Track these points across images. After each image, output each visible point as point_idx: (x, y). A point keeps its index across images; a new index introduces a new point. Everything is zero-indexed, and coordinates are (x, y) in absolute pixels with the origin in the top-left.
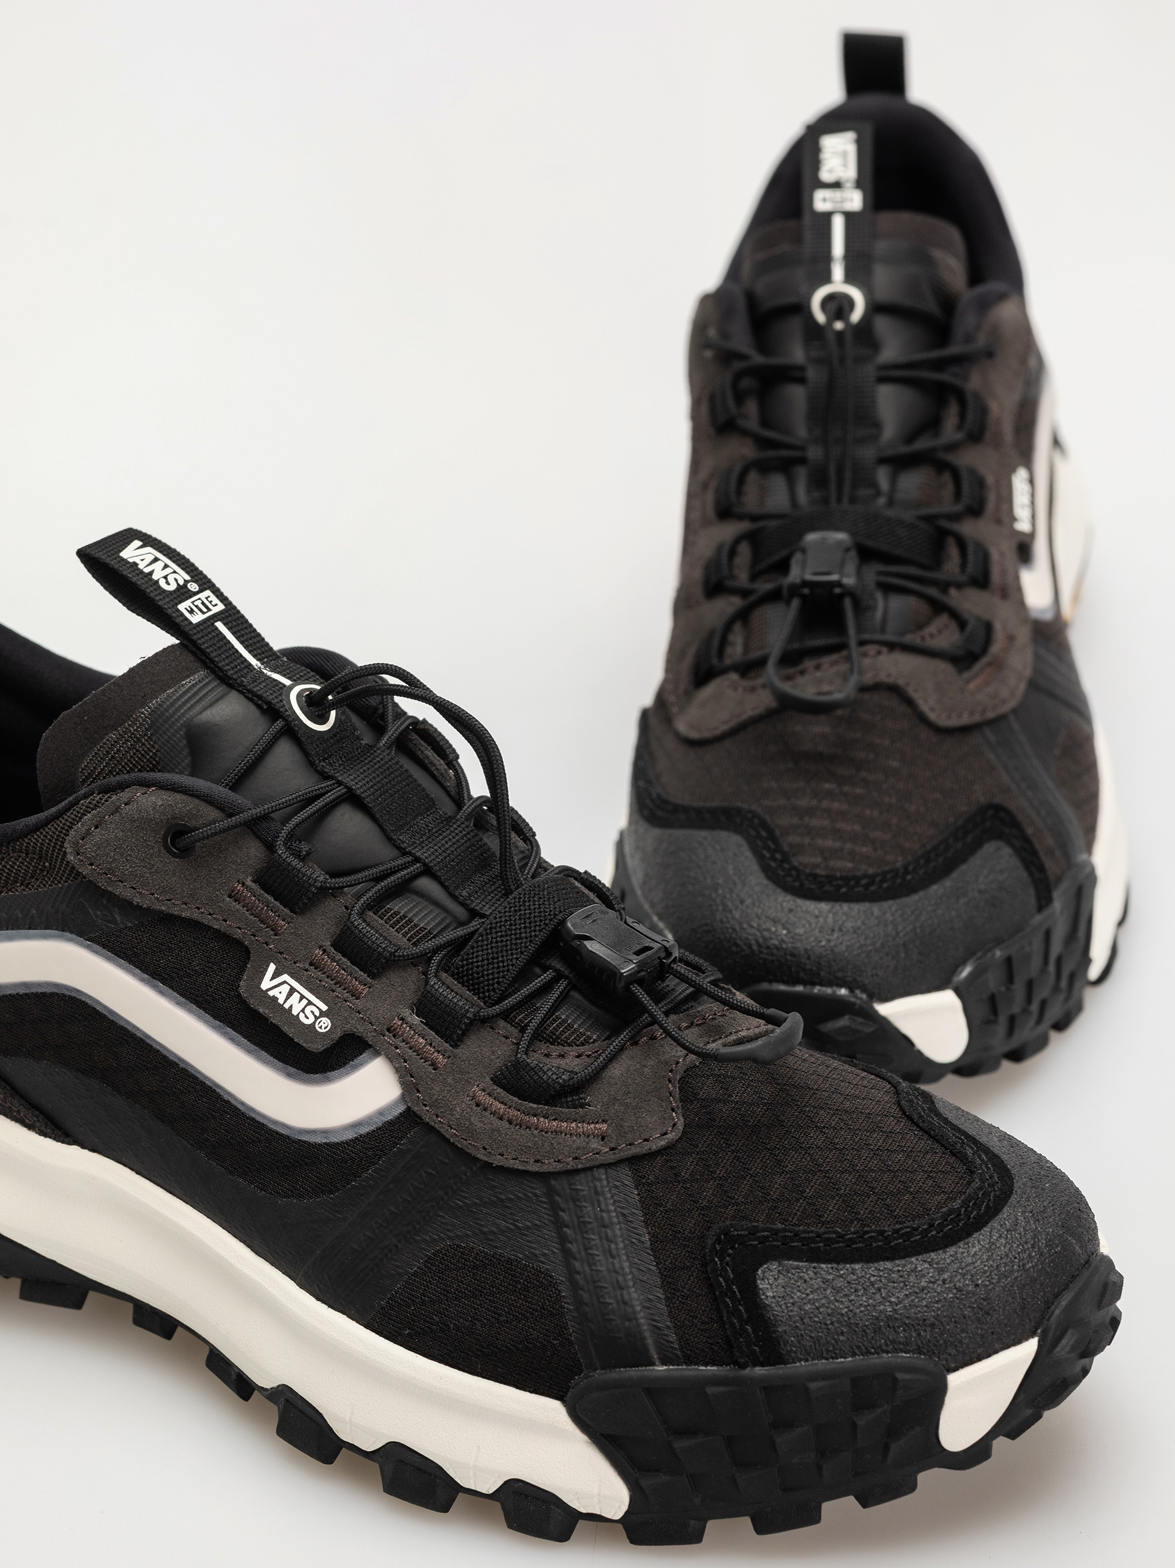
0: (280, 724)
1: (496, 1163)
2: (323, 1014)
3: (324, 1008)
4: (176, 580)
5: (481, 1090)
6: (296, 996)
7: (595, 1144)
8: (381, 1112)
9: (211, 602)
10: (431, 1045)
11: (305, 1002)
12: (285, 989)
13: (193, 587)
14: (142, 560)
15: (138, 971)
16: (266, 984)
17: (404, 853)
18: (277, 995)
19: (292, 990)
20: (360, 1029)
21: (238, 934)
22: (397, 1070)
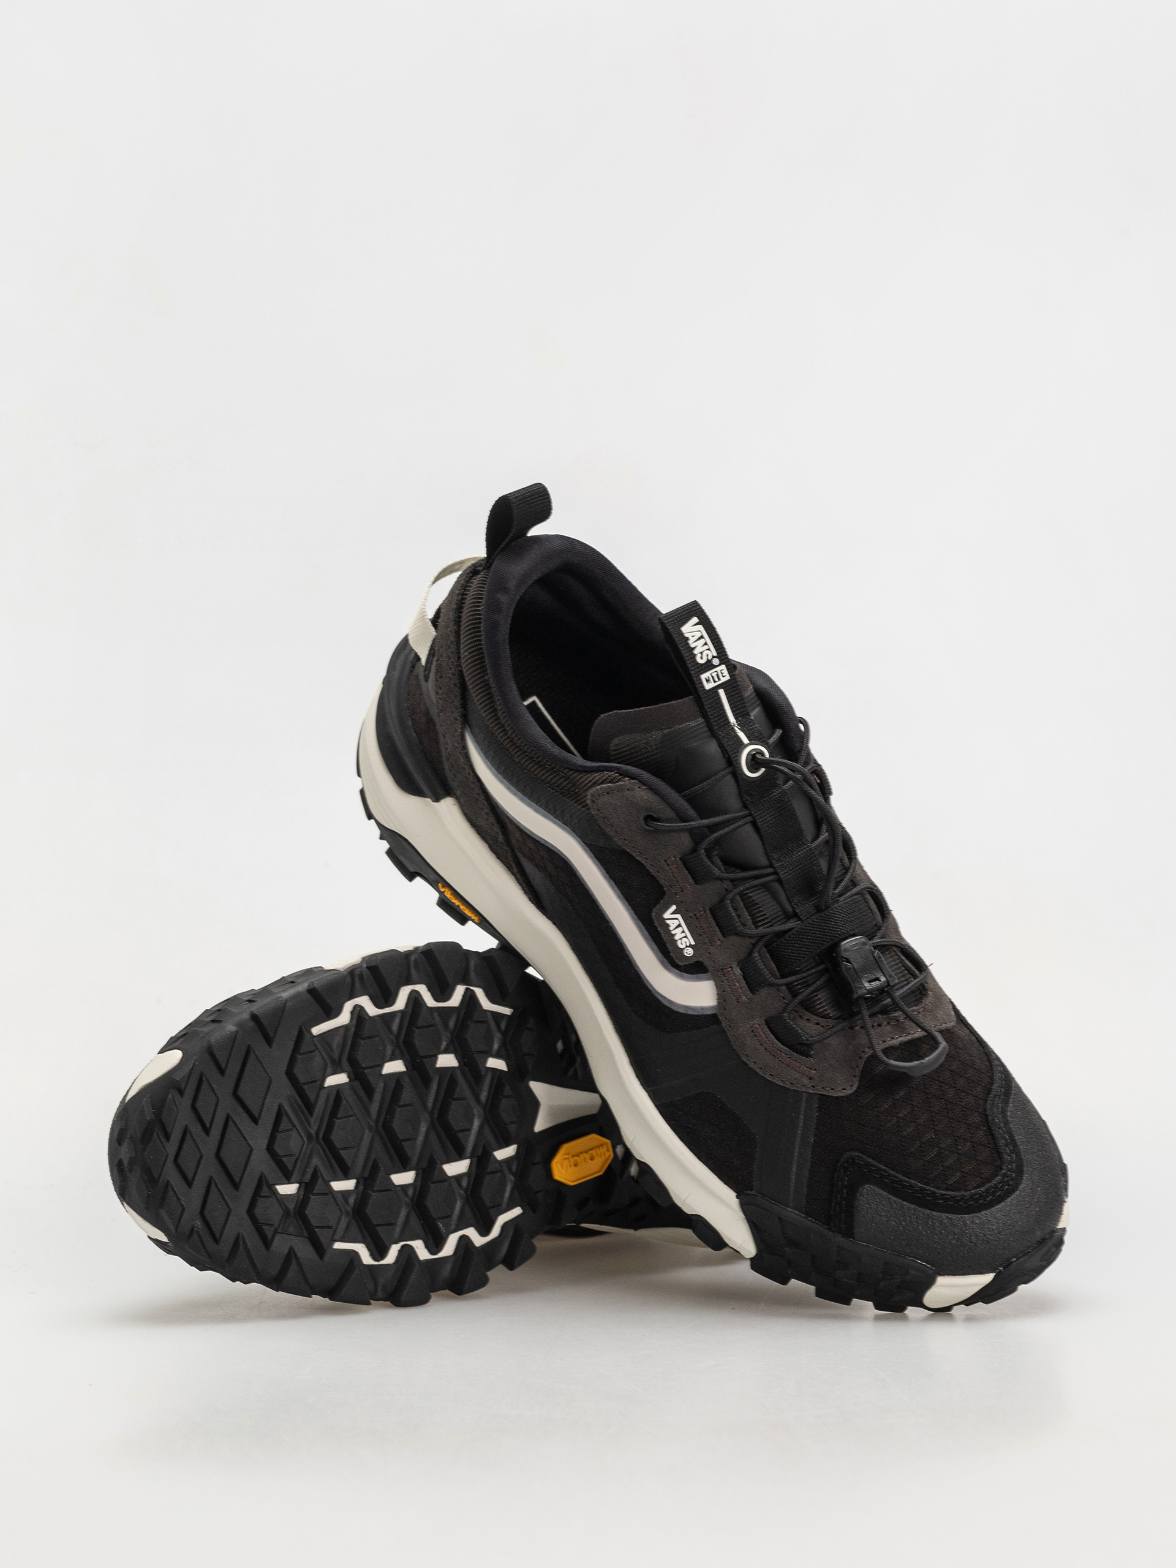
0: (730, 769)
1: (750, 1066)
2: (691, 946)
3: (693, 943)
4: (707, 655)
5: (758, 1023)
6: (680, 929)
7: (805, 1081)
8: (702, 1008)
9: (722, 673)
10: (741, 988)
11: (684, 935)
12: (676, 923)
13: (716, 662)
14: (693, 636)
15: (604, 871)
16: (667, 915)
17: (771, 866)
18: (671, 924)
19: (679, 926)
20: (707, 963)
21: (662, 882)
22: (718, 994)
